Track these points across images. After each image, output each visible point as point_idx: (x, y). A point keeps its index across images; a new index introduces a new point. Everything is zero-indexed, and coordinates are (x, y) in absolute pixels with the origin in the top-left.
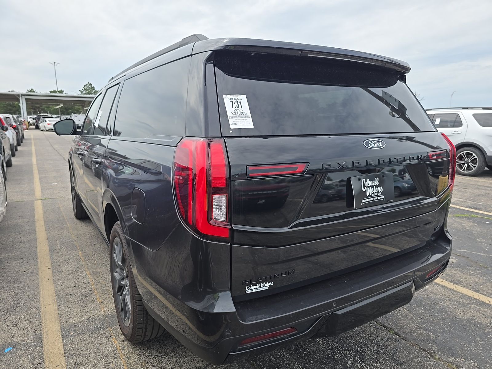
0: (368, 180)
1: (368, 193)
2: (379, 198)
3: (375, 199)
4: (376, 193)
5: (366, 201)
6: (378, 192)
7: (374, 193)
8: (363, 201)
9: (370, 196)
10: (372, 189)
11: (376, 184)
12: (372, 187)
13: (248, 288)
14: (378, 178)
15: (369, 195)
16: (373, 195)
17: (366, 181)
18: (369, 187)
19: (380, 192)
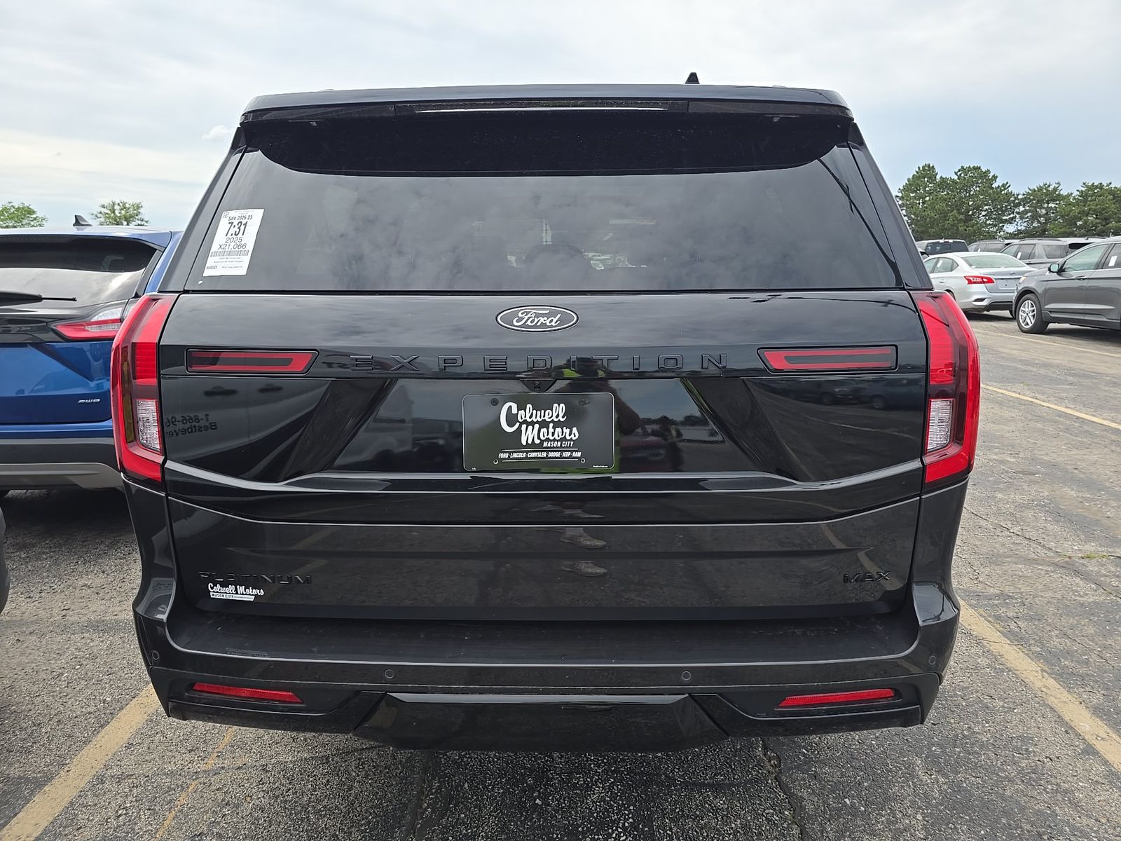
0: (529, 405)
1: (528, 436)
2: (566, 454)
3: (553, 454)
4: (554, 440)
5: (515, 455)
6: (564, 439)
7: (548, 440)
8: (504, 456)
10: (544, 430)
11: (556, 420)
12: (544, 424)
13: (212, 588)
14: (562, 405)
15: (530, 442)
16: (545, 444)
17: (521, 408)
18: (529, 424)
19: (571, 440)
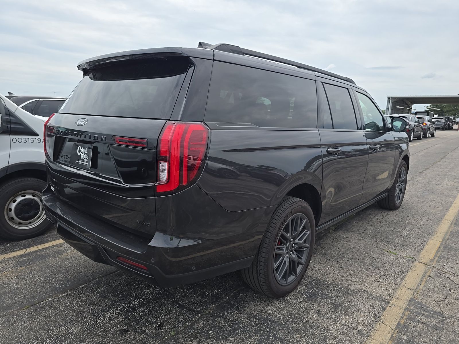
0: (83, 148)
3: (85, 163)
5: (79, 162)
8: (77, 161)
9: (83, 160)
17: (82, 148)
18: (83, 153)
